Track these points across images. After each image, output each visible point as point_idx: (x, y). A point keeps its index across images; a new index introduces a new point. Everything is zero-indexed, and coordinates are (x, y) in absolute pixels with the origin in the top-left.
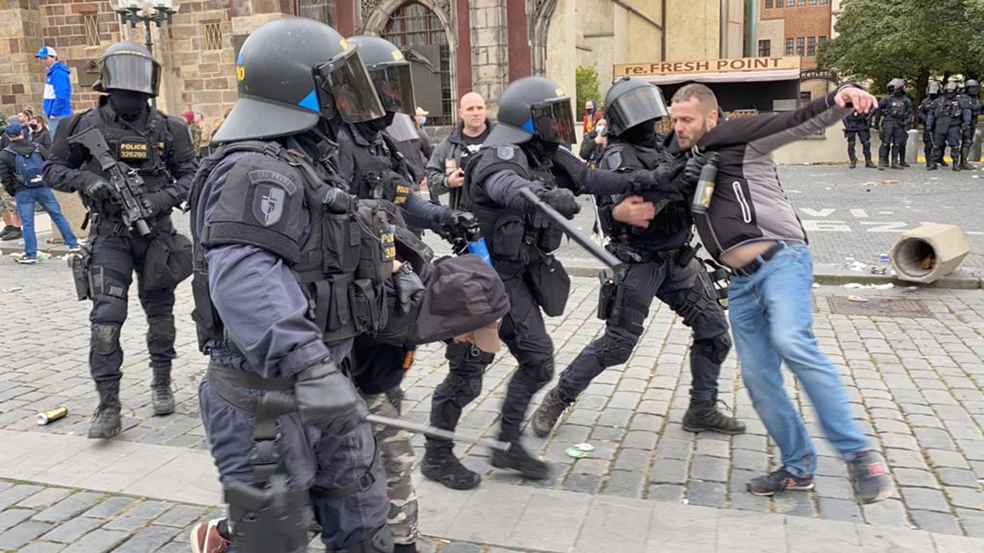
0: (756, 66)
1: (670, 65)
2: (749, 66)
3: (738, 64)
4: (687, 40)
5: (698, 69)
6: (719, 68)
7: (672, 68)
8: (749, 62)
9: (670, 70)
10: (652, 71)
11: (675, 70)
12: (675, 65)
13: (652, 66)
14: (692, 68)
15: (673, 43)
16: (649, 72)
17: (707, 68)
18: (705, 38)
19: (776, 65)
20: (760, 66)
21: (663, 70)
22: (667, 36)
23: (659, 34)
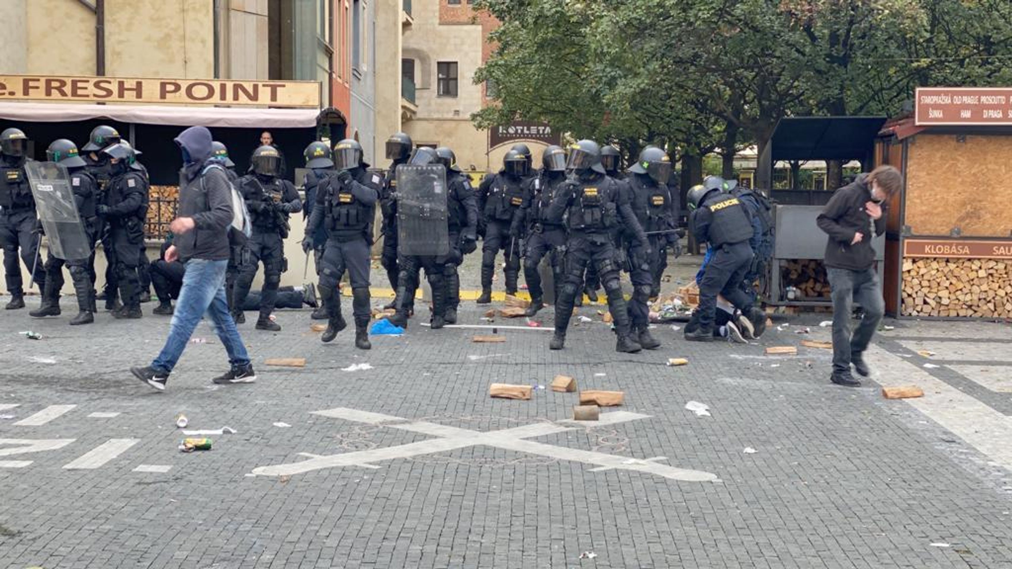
0: (236, 98)
1: (63, 83)
2: (223, 97)
3: (200, 91)
4: (148, 39)
5: (121, 95)
6: (163, 96)
7: (68, 89)
8: (223, 88)
9: (63, 94)
10: (26, 93)
11: (74, 94)
12: (74, 83)
13: (26, 82)
14: (109, 93)
15: (120, 42)
16: (19, 94)
17: (139, 95)
18: (183, 38)
19: (274, 97)
20: (243, 98)
21: (48, 93)
22: (108, 28)
23: (91, 23)
